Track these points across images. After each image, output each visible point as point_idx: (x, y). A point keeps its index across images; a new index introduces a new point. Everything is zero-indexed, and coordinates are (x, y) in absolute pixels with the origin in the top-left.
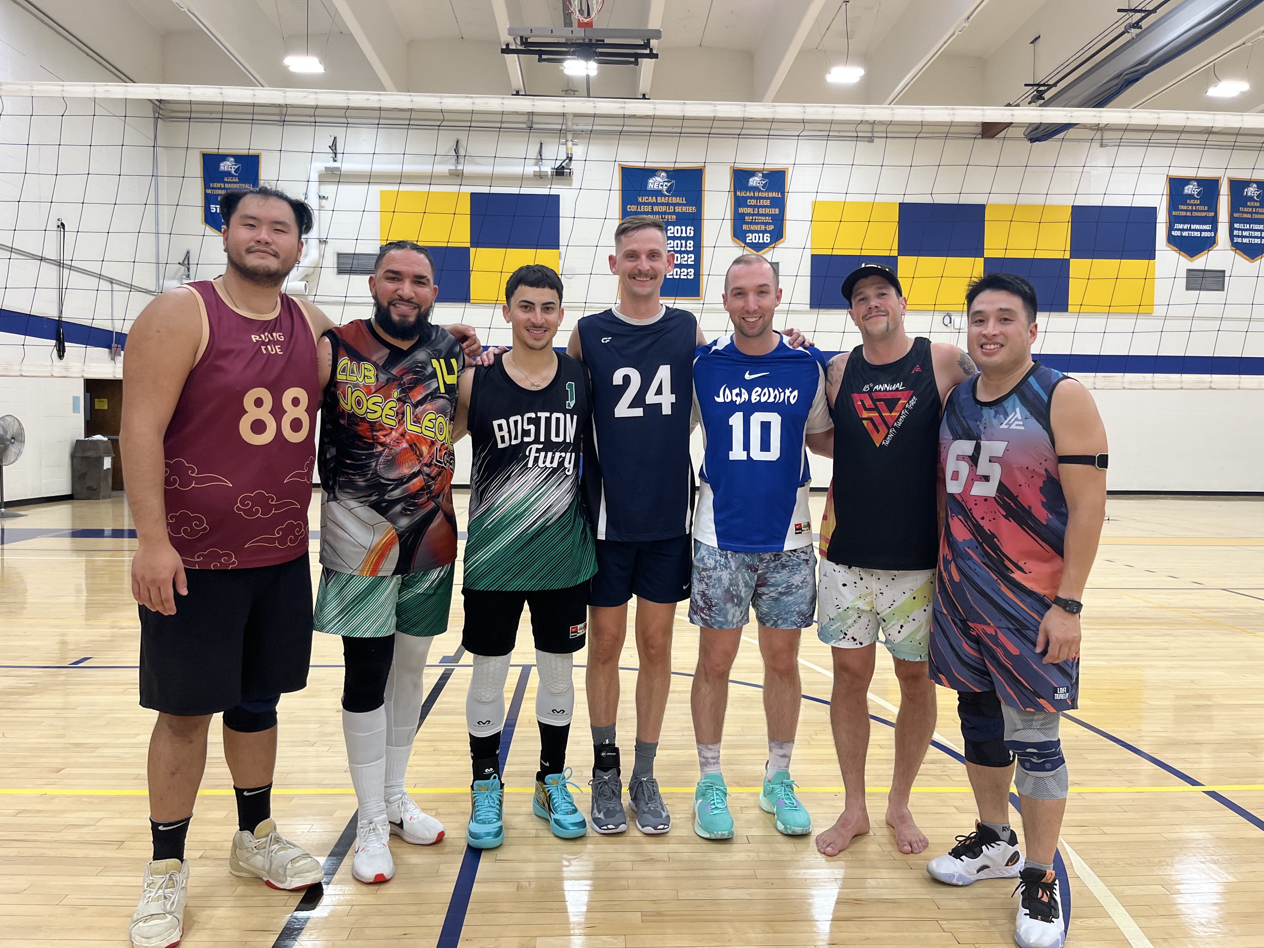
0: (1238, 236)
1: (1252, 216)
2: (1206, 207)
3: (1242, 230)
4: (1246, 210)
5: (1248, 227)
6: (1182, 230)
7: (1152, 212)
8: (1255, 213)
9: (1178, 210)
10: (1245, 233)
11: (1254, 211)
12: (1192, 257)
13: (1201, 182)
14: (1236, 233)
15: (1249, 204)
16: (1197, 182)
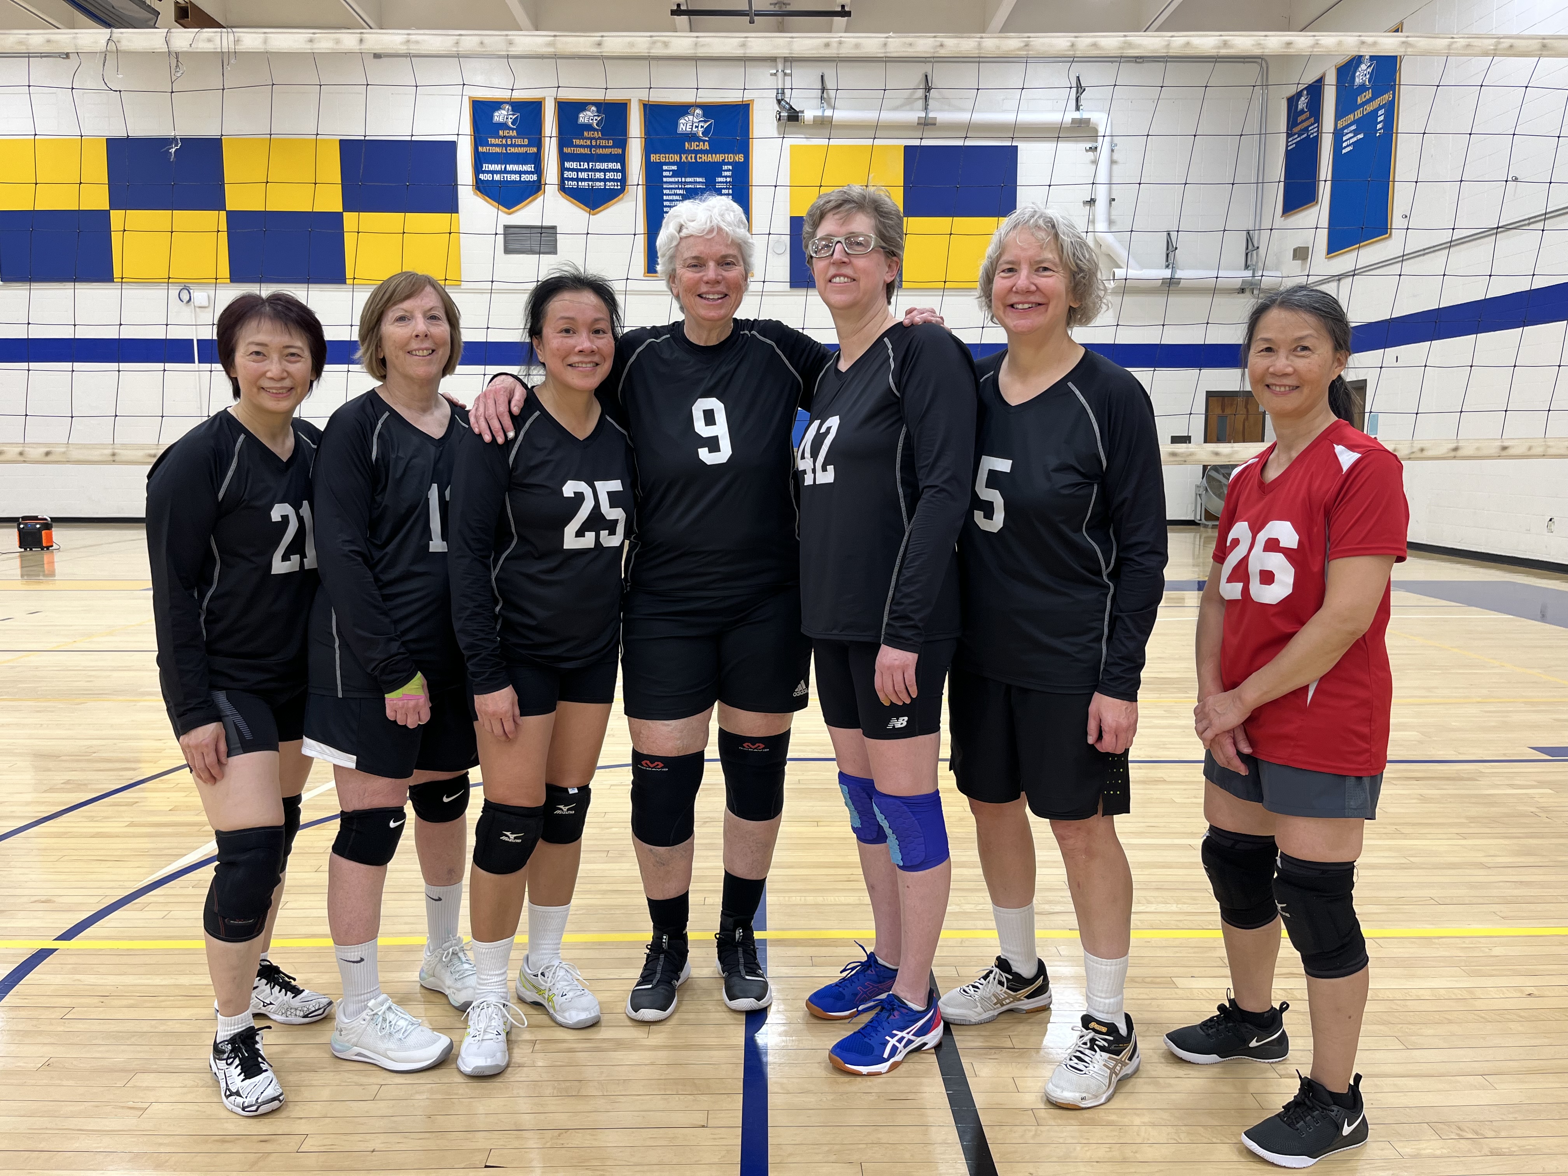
0: (572, 179)
1: (591, 151)
2: (526, 142)
3: (577, 170)
4: (582, 142)
5: (586, 166)
6: (493, 171)
7: (450, 148)
8: (594, 147)
9: (487, 144)
10: (582, 175)
11: (594, 143)
12: (509, 209)
13: (517, 106)
14: (567, 174)
15: (586, 134)
16: (512, 107)
